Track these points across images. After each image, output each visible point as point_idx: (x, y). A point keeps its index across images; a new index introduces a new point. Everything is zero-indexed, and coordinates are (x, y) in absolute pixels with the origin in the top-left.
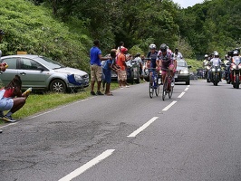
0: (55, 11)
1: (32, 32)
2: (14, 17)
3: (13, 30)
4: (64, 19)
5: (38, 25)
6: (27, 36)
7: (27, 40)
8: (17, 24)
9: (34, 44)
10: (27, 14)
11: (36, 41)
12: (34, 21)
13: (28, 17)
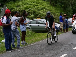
0: (51, 3)
1: (42, 11)
2: (36, 6)
3: (36, 10)
4: (54, 5)
5: (44, 8)
6: (41, 12)
7: (41, 14)
8: (37, 8)
9: (43, 15)
10: (41, 4)
11: (43, 14)
12: (43, 7)
13: (41, 5)
